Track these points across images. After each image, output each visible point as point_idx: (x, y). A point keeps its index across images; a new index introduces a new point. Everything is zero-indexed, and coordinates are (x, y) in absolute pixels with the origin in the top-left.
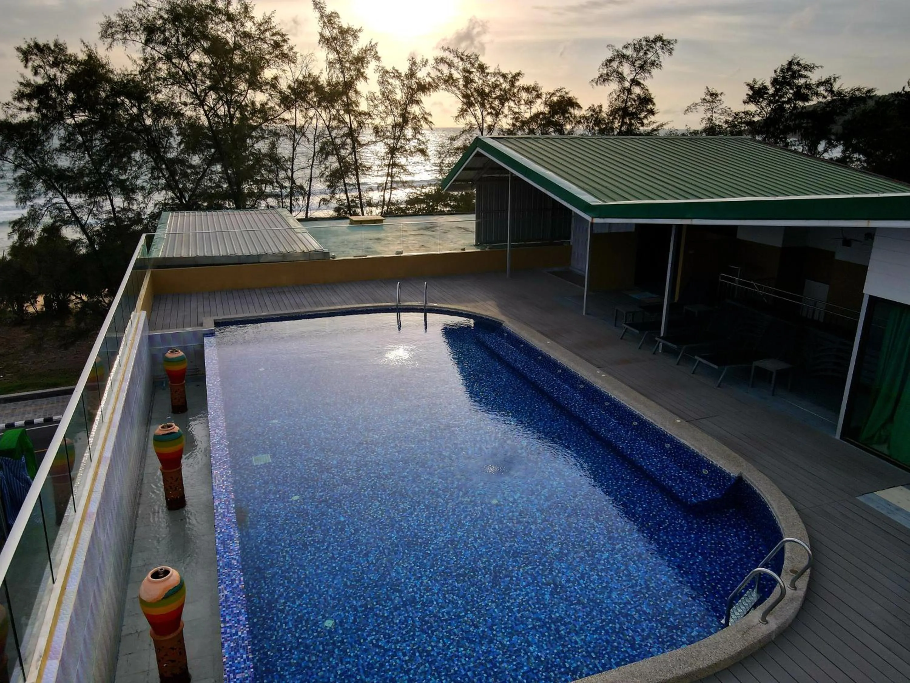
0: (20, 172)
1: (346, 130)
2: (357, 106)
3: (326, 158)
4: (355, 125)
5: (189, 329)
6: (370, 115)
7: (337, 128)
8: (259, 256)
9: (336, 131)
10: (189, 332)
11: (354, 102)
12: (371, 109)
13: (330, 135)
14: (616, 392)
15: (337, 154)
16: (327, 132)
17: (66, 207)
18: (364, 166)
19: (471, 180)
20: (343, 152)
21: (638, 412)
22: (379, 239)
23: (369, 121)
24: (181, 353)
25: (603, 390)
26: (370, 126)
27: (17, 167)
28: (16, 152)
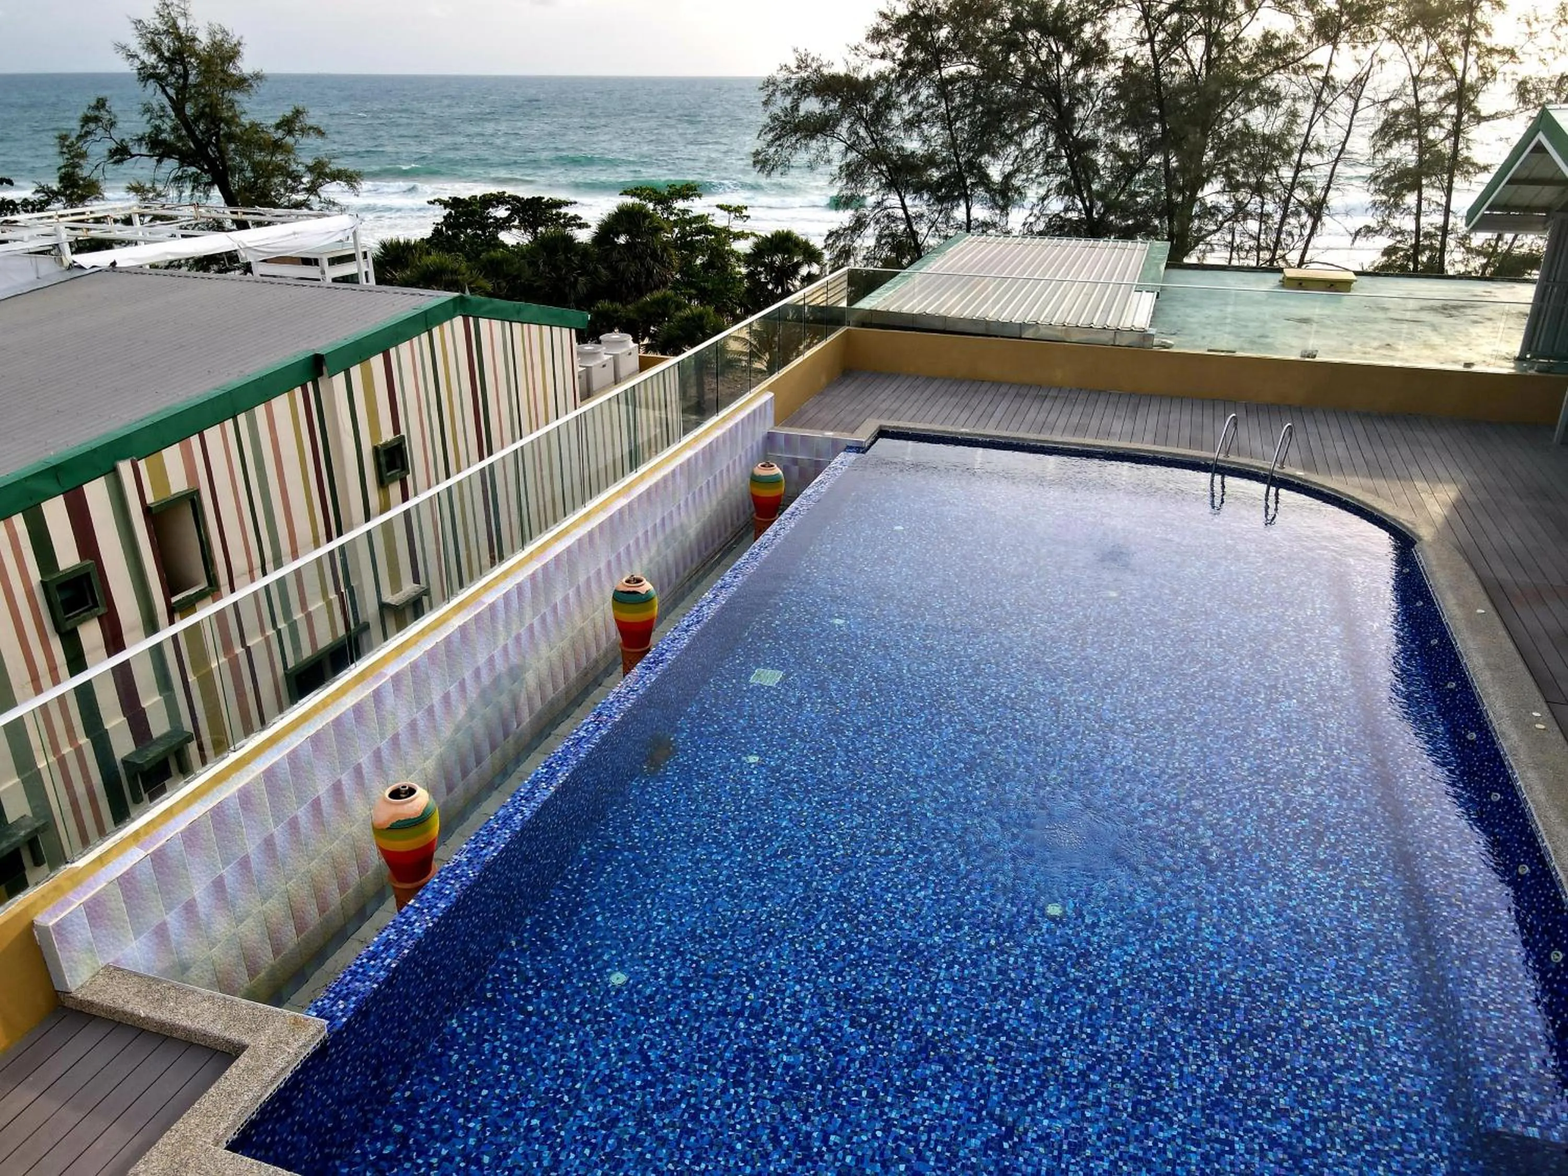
0: (852, 155)
1: (1451, 86)
2: (1489, 34)
3: (1389, 145)
4: (1473, 75)
5: (829, 434)
6: (1512, 54)
7: (1435, 81)
8: (1023, 326)
9: (1431, 88)
10: (828, 439)
11: (1483, 25)
12: (1522, 40)
13: (1416, 96)
14: (1531, 775)
15: (1420, 137)
16: (1409, 90)
17: (900, 213)
18: (1473, 164)
19: (1546, 209)
20: (1433, 134)
21: (1547, 843)
22: (1305, 321)
23: (1510, 67)
24: (777, 471)
25: (1510, 760)
26: (1509, 77)
27: (850, 148)
28: (852, 124)
